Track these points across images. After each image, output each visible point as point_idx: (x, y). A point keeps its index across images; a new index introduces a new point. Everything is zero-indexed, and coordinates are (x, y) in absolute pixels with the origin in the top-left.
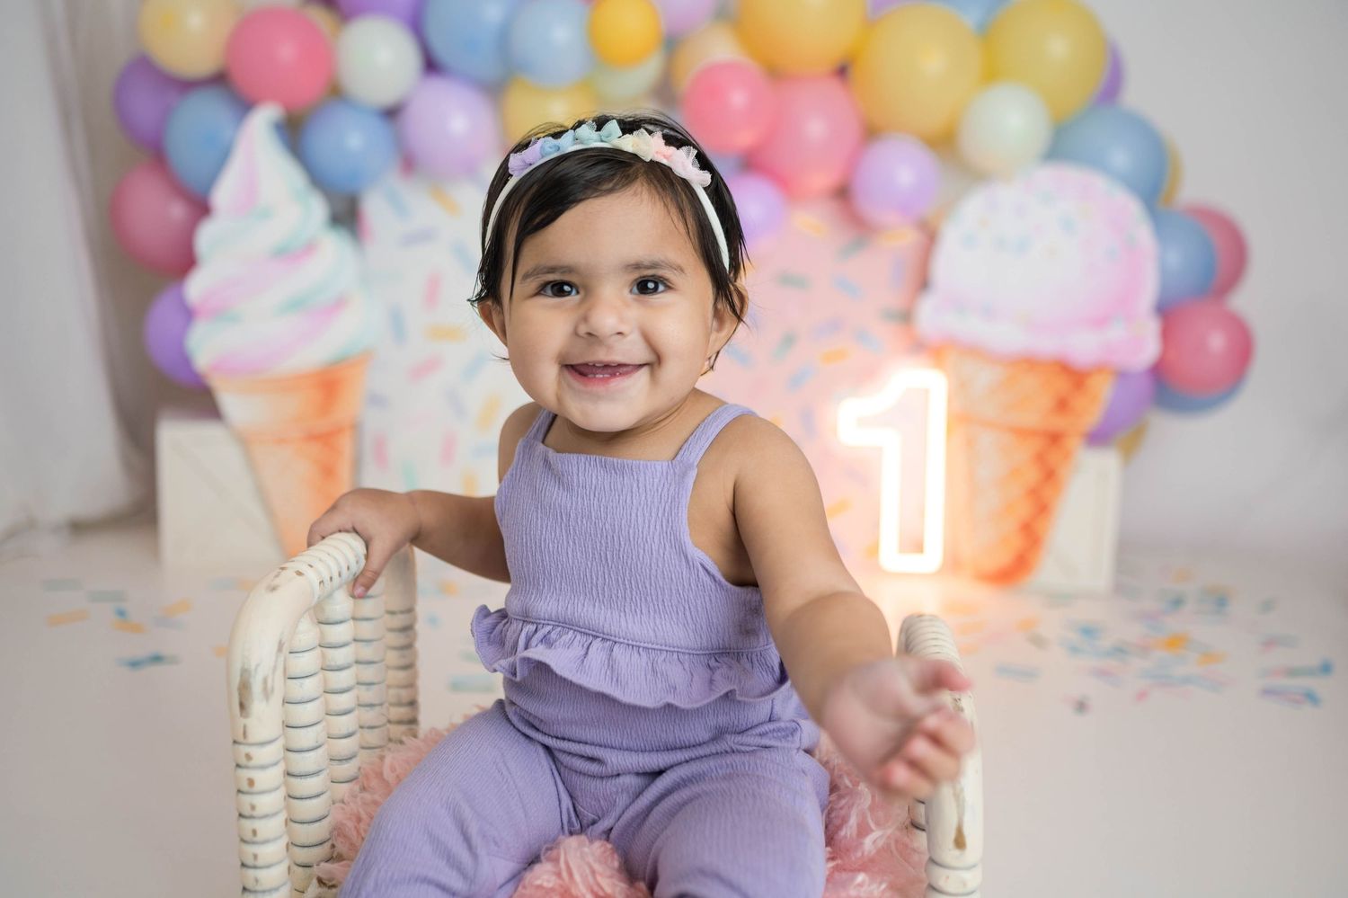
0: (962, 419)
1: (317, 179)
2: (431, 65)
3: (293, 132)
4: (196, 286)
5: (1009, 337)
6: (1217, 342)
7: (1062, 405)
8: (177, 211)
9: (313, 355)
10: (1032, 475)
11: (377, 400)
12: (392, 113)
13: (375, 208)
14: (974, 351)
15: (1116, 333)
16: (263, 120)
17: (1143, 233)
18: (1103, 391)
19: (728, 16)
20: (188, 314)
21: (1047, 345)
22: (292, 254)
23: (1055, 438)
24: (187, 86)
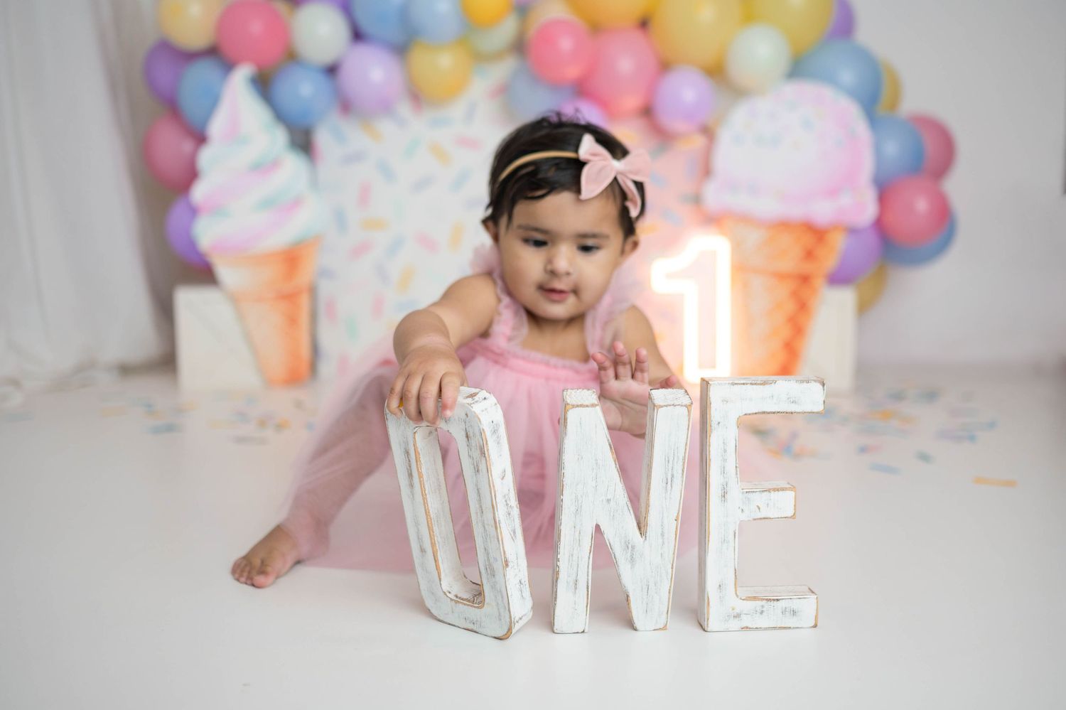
0: (740, 269)
1: (280, 116)
2: (358, 35)
3: (263, 84)
4: (199, 192)
5: (768, 207)
6: (922, 205)
7: (809, 255)
8: (187, 146)
9: (280, 238)
10: (790, 307)
11: (327, 273)
12: (332, 70)
13: (323, 138)
14: (745, 219)
15: (846, 200)
16: (241, 76)
17: (861, 127)
18: (839, 242)
20: (194, 211)
21: (796, 212)
22: (264, 168)
23: (805, 279)
24: (190, 56)
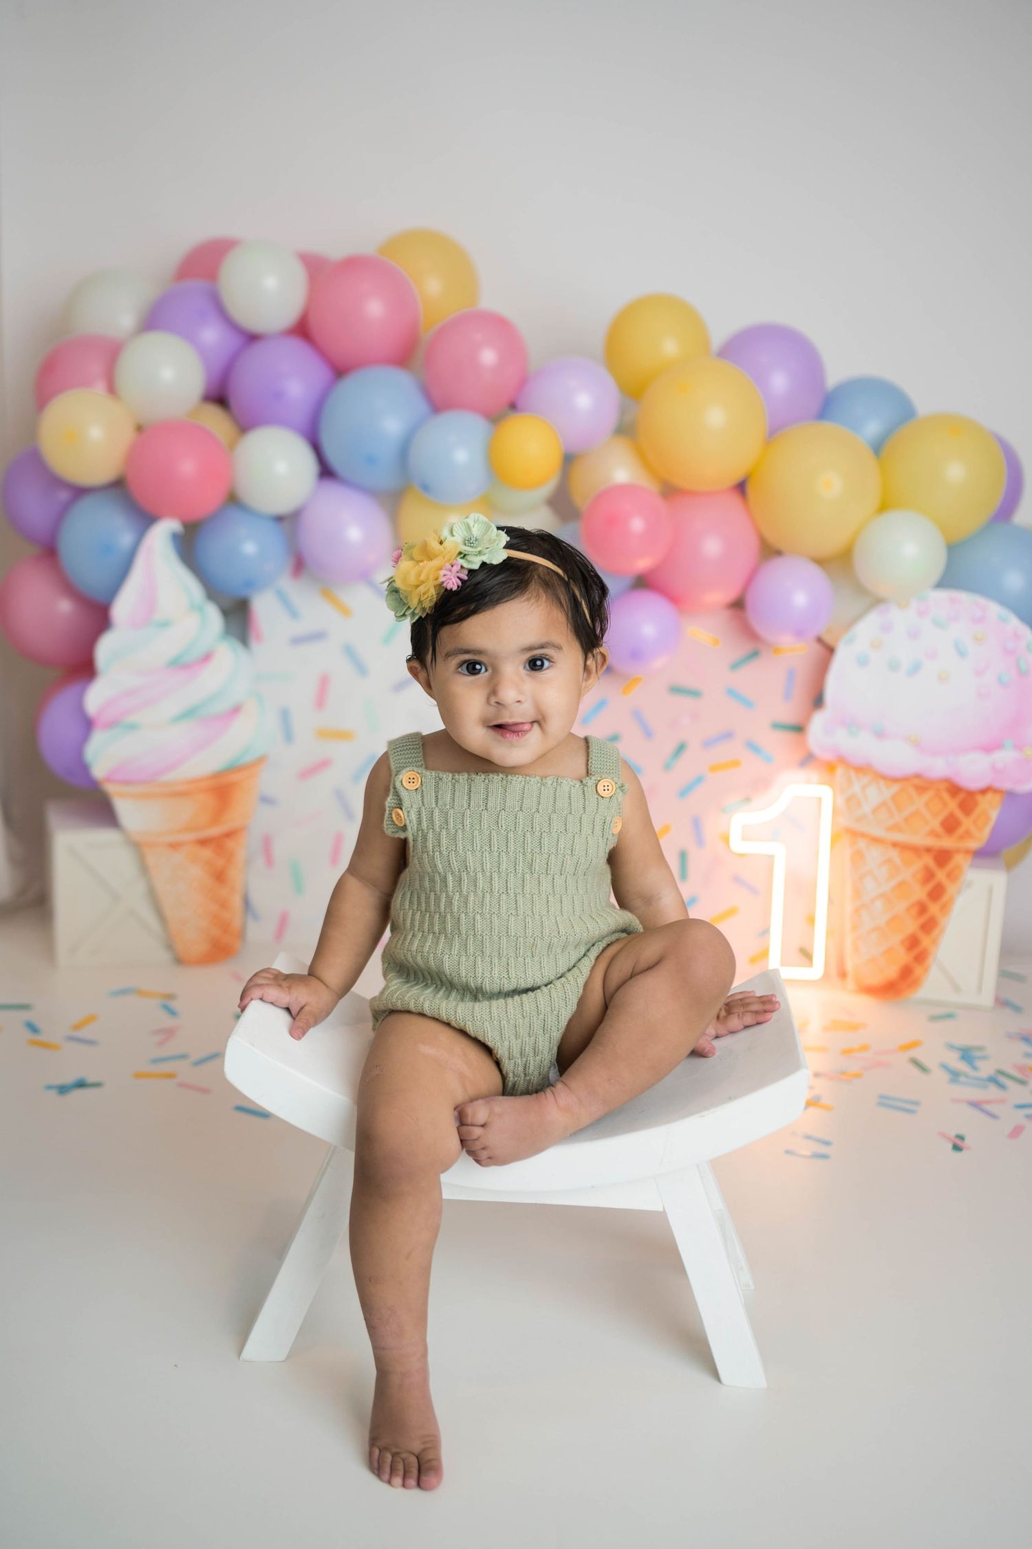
0: (847, 833)
1: (212, 591)
2: (326, 472)
3: (188, 544)
4: (96, 697)
5: (898, 760)
7: (950, 825)
8: (65, 606)
10: (920, 893)
11: (266, 800)
12: (289, 520)
13: (264, 607)
15: (1006, 756)
16: (162, 532)
18: (991, 810)
19: (626, 430)
20: (88, 725)
21: (938, 767)
22: (187, 665)
23: (943, 857)
24: (80, 492)
